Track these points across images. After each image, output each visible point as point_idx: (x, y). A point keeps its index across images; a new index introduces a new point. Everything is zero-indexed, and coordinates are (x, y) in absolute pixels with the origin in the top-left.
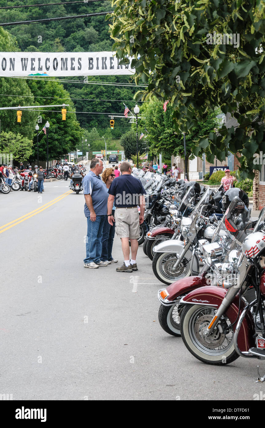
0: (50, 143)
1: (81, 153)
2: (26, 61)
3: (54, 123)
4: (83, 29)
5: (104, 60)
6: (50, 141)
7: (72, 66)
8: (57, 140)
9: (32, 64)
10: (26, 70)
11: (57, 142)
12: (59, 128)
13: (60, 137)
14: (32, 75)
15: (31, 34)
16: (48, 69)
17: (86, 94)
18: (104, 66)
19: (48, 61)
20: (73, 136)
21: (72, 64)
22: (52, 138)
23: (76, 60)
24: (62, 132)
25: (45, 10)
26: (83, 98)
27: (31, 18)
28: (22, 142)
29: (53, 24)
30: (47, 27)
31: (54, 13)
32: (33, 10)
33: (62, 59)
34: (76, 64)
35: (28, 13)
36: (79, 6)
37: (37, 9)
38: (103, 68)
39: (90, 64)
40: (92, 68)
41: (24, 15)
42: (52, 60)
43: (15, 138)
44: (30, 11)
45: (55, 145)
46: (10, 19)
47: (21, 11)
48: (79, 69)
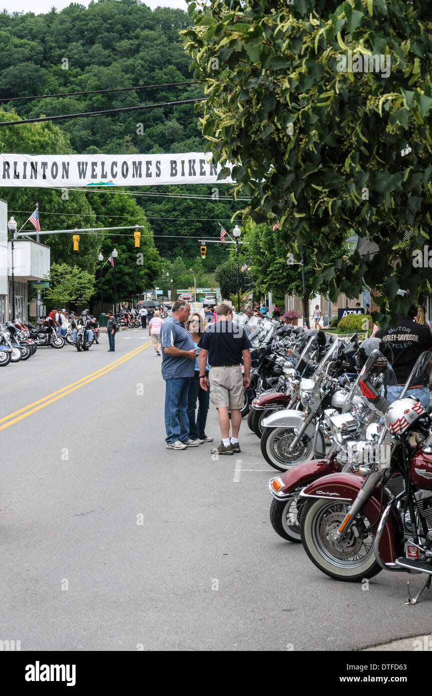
0: (118, 279)
1: (161, 292)
2: (85, 167)
3: (123, 251)
4: (163, 122)
5: (192, 164)
6: (118, 275)
7: (147, 172)
8: (128, 274)
9: (93, 170)
10: (84, 178)
11: (127, 278)
13: (131, 270)
14: (93, 184)
15: (92, 129)
16: (114, 176)
17: (168, 211)
18: (192, 171)
19: (115, 166)
21: (148, 169)
22: (121, 271)
23: (154, 163)
25: (111, 98)
26: (163, 217)
27: (92, 108)
28: (80, 278)
29: (122, 116)
30: (113, 121)
31: (122, 101)
32: (94, 98)
33: (134, 163)
34: (153, 169)
35: (88, 102)
36: (157, 91)
37: (99, 97)
38: (190, 174)
39: (172, 168)
40: (175, 175)
41: (82, 105)
42: (120, 165)
43: (71, 272)
44: (90, 100)
45: (126, 281)
46: (63, 111)
47: (78, 100)
48: (158, 175)
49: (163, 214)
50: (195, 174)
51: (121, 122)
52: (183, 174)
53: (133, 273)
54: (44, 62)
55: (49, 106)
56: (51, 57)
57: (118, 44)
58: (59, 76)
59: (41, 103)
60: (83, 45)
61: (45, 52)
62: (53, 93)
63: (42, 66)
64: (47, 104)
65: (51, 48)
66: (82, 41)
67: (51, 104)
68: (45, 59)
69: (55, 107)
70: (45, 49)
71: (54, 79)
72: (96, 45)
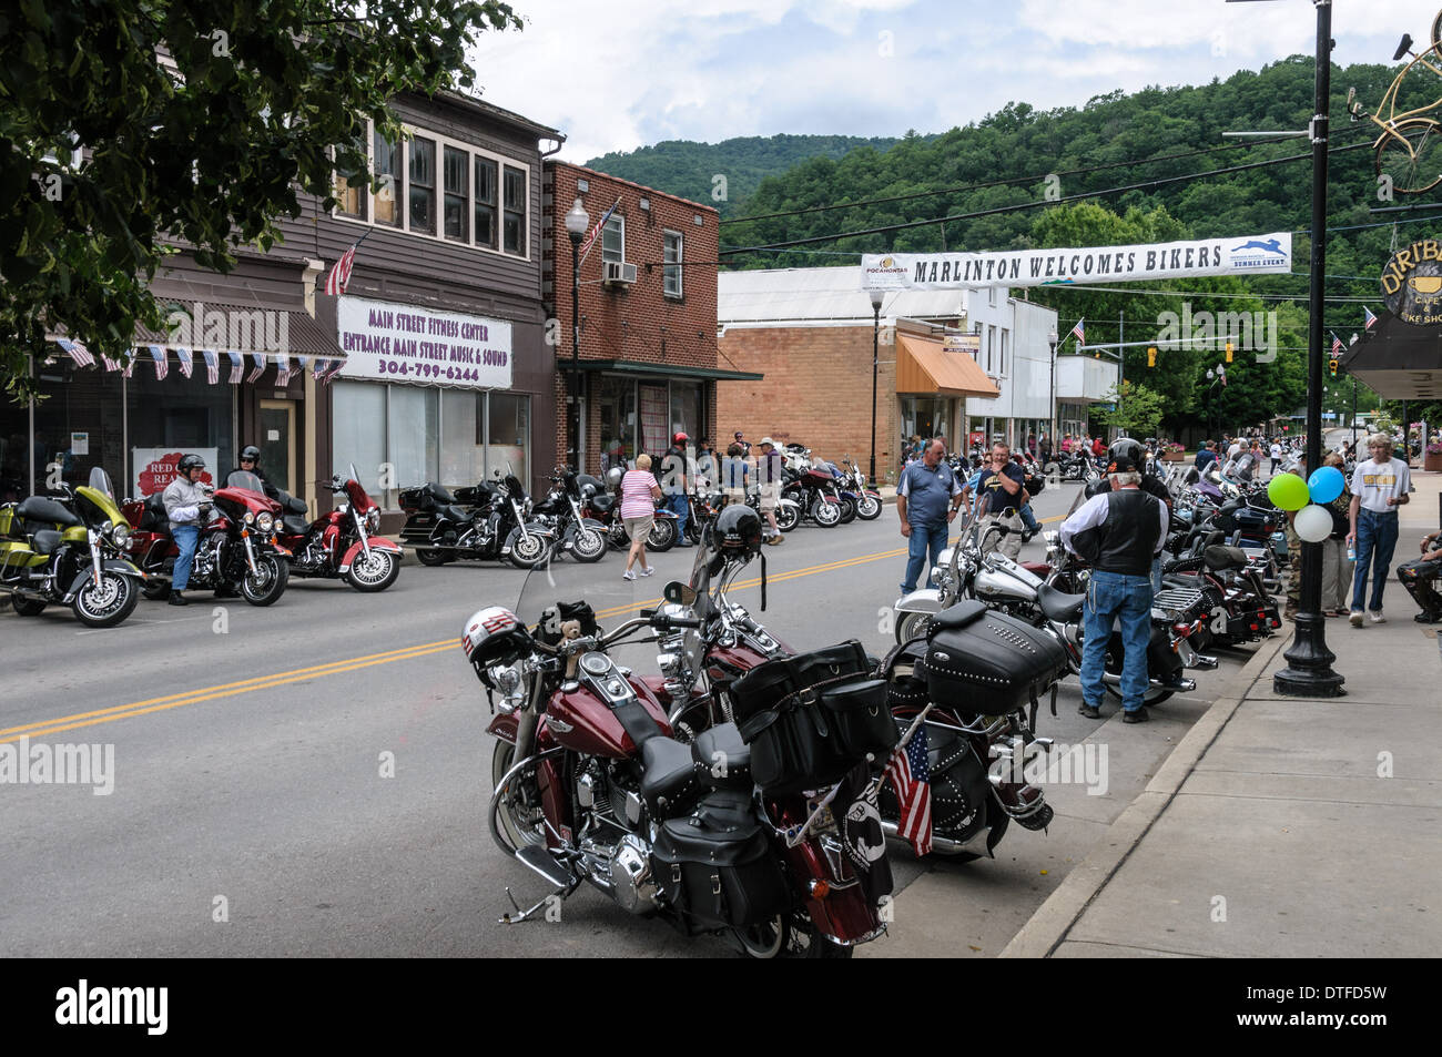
0: (1232, 401)
1: (1333, 416)
2: (1039, 263)
3: (1243, 367)
5: (1176, 255)
6: (1234, 396)
7: (1117, 266)
8: (1248, 394)
9: (1049, 266)
10: (1037, 275)
11: (1247, 399)
12: (1252, 374)
13: (1252, 390)
14: (1047, 283)
16: (1074, 272)
18: (1175, 263)
19: (1076, 261)
20: (1284, 388)
21: (1118, 263)
22: (1237, 392)
23: (1126, 256)
24: (1258, 382)
25: (1283, 180)
26: (1341, 324)
27: (1258, 196)
28: (1146, 400)
29: (1296, 202)
30: (1283, 208)
31: (1297, 184)
32: (1261, 183)
33: (1101, 257)
34: (1124, 263)
35: (1253, 188)
36: (1343, 169)
37: (1268, 180)
38: (1172, 267)
39: (1149, 260)
40: (1152, 268)
41: (1245, 193)
42: (1082, 260)
43: (1135, 393)
44: (1256, 185)
45: (1245, 403)
46: (1220, 200)
47: (1240, 186)
48: (1130, 269)
49: (1342, 321)
50: (1178, 266)
51: (1293, 210)
52: (1163, 267)
53: (1253, 393)
54: (1201, 144)
55: (1204, 196)
56: (1209, 137)
57: (1296, 115)
58: (1219, 158)
59: (1194, 192)
60: (1251, 119)
61: (1203, 131)
62: (1210, 179)
63: (1198, 147)
64: (1201, 192)
65: (1211, 126)
66: (1249, 115)
67: (1206, 192)
68: (1203, 139)
69: (1210, 196)
70: (1202, 128)
71: (1211, 162)
72: (1267, 118)
